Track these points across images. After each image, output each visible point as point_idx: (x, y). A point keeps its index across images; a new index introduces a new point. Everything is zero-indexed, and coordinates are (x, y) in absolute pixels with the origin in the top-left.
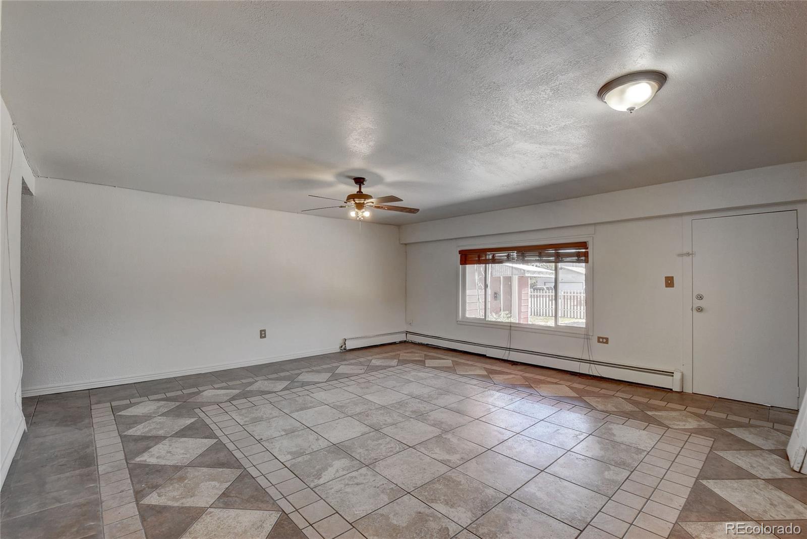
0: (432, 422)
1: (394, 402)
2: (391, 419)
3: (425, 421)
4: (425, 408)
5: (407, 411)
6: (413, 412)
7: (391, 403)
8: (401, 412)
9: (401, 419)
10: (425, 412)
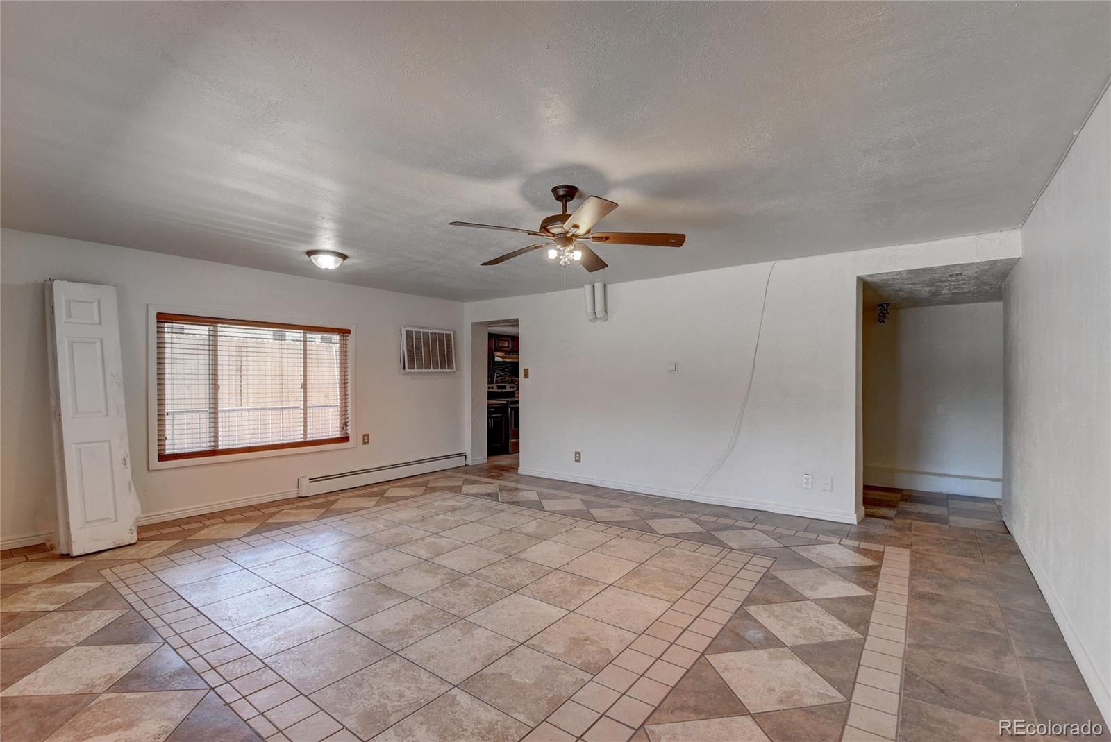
0: (440, 571)
1: (500, 603)
2: (498, 572)
3: (450, 571)
4: (445, 594)
5: (476, 586)
6: (466, 585)
7: (506, 601)
8: (484, 584)
9: (483, 572)
10: (447, 586)
